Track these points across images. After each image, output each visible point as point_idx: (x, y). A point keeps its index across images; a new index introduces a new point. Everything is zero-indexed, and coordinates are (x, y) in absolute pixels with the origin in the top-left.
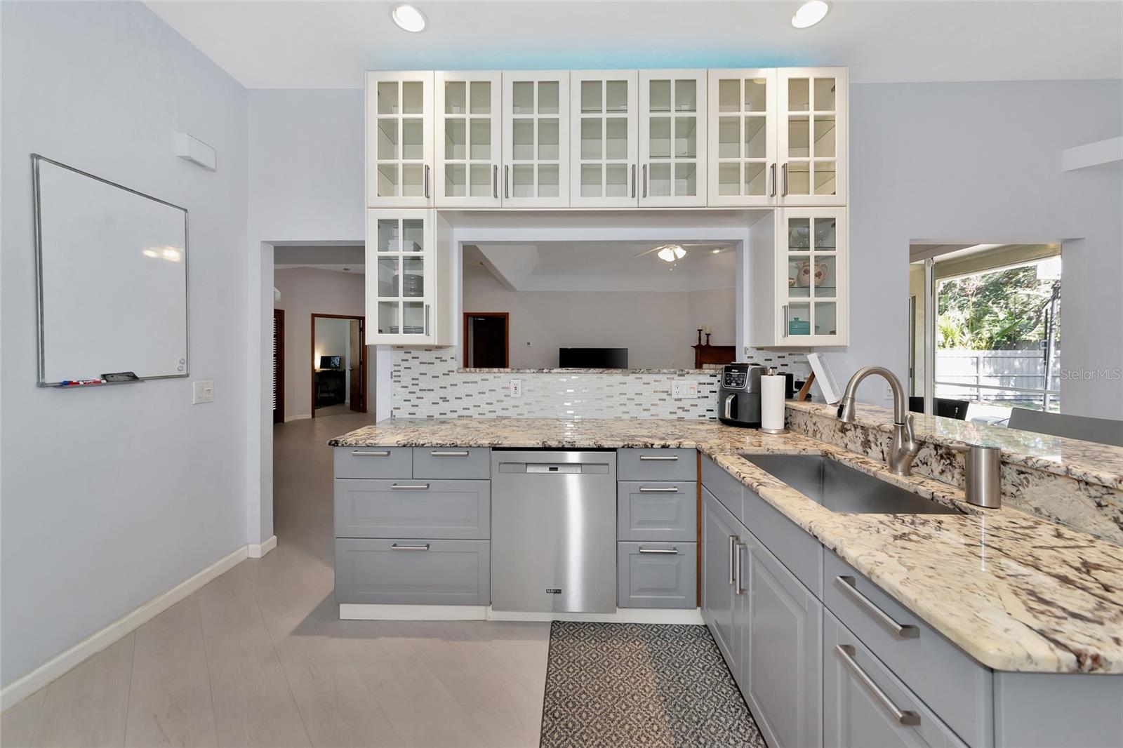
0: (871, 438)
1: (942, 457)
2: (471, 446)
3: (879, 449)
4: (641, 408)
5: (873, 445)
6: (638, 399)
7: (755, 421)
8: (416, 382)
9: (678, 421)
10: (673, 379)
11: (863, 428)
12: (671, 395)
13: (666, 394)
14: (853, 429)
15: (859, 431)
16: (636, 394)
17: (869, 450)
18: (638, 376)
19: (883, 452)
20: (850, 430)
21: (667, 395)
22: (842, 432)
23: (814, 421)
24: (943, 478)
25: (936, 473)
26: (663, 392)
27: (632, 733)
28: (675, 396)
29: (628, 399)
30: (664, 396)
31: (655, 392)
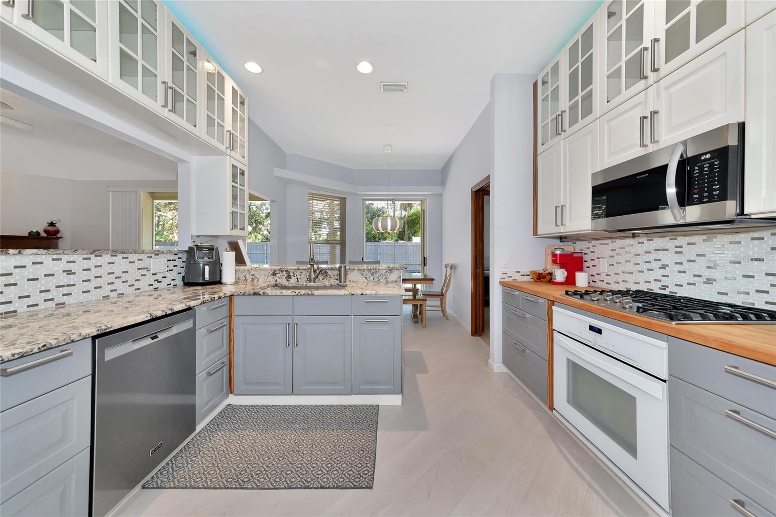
0: (291, 274)
1: (323, 274)
2: (73, 341)
3: (296, 277)
4: (127, 284)
5: (292, 277)
6: (125, 277)
7: (218, 279)
9: (154, 291)
10: (151, 257)
11: (286, 270)
12: (149, 270)
13: (146, 270)
14: (281, 272)
15: (284, 273)
16: (123, 272)
17: (290, 280)
18: (125, 255)
19: (297, 279)
20: (279, 273)
21: (147, 271)
22: (273, 275)
23: (252, 274)
24: (324, 281)
25: (321, 280)
26: (144, 269)
28: (152, 272)
29: (116, 278)
30: (144, 272)
31: (138, 269)
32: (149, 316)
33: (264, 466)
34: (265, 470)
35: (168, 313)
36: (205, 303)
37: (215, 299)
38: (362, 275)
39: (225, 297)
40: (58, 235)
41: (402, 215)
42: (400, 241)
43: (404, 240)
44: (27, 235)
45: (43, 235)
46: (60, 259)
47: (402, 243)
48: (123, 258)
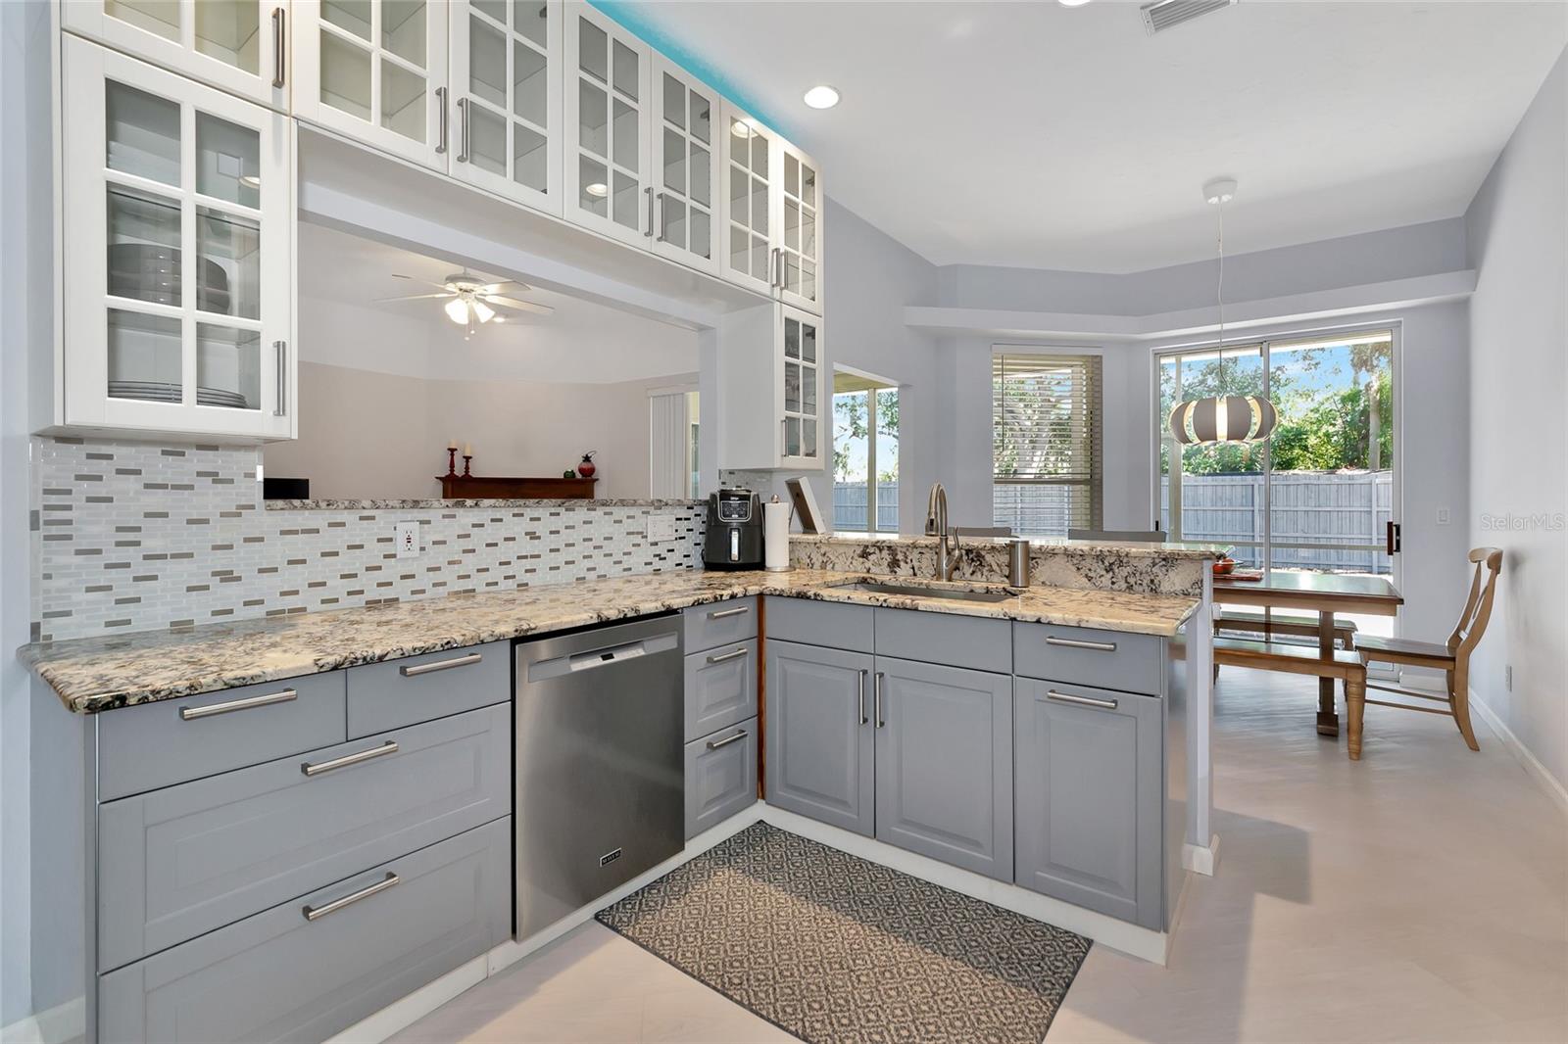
0: (900, 557)
1: (973, 560)
2: (482, 642)
3: (910, 565)
4: (611, 560)
5: (902, 564)
6: (608, 547)
7: (757, 560)
8: (131, 537)
9: (655, 574)
10: (648, 513)
11: (889, 548)
12: (646, 537)
13: (640, 536)
14: (877, 551)
15: (885, 552)
16: (605, 539)
17: (897, 569)
18: (607, 509)
19: (913, 568)
20: (874, 553)
21: (643, 537)
22: (863, 557)
23: (823, 552)
24: (974, 577)
25: (968, 575)
26: (638, 533)
27: (816, 938)
28: (651, 539)
29: (595, 548)
30: (638, 539)
31: (628, 533)
32: (595, 616)
33: (776, 968)
34: (774, 978)
35: (629, 616)
36: (702, 603)
37: (724, 598)
38: (1078, 569)
39: (745, 596)
40: (594, 476)
41: (1356, 382)
42: (1343, 471)
43: (1364, 467)
44: (562, 477)
45: (579, 476)
46: (522, 515)
47: (1351, 478)
48: (605, 514)
